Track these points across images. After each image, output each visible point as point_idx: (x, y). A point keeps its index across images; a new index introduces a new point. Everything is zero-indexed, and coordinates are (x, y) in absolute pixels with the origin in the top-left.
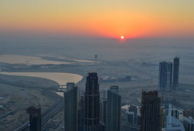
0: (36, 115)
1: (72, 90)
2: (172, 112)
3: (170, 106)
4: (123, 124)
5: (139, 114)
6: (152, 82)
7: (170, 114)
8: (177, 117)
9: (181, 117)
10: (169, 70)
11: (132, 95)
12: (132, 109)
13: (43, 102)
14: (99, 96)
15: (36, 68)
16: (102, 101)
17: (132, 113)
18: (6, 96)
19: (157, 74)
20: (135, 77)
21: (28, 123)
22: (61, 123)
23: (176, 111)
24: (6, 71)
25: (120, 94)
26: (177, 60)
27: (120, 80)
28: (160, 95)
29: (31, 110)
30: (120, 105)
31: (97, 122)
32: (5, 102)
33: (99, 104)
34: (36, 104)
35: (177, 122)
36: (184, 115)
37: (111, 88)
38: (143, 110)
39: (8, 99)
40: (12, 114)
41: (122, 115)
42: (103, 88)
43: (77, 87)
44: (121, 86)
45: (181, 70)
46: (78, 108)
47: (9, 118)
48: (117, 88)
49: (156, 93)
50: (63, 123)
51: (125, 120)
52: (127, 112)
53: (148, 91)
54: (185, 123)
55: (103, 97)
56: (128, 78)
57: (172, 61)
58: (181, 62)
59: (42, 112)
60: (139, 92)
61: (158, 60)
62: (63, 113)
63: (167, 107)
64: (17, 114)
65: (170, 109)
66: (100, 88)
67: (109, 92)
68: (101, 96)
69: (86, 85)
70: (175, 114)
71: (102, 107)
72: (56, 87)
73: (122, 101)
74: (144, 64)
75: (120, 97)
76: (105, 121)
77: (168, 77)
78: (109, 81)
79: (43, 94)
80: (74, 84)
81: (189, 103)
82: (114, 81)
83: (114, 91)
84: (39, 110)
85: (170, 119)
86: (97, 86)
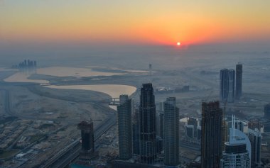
0: (88, 131)
1: (126, 103)
2: (236, 124)
3: (233, 117)
4: (182, 138)
5: (199, 127)
6: (213, 91)
7: (233, 126)
8: (241, 129)
9: (246, 129)
10: (231, 78)
11: (190, 106)
12: (192, 122)
13: (95, 117)
14: (155, 109)
15: (86, 80)
16: (158, 114)
17: (192, 126)
18: (56, 111)
19: (218, 83)
20: (194, 87)
21: (79, 139)
22: (115, 138)
23: (241, 123)
25: (177, 106)
26: (239, 67)
27: (178, 91)
28: (222, 106)
29: (83, 125)
30: (178, 117)
31: (153, 137)
32: (55, 117)
33: (155, 117)
34: (87, 119)
35: (241, 135)
36: (250, 128)
37: (168, 99)
38: (204, 123)
39: (58, 114)
40: (63, 130)
41: (181, 128)
42: (159, 100)
43: (131, 100)
44: (179, 97)
45: (244, 77)
46: (133, 122)
47: (60, 134)
48: (174, 99)
49: (217, 103)
50: (117, 139)
51: (184, 134)
52: (186, 125)
53: (208, 101)
54: (250, 136)
55: (159, 110)
56: (186, 89)
57: (235, 68)
58: (244, 68)
59: (94, 127)
60: (199, 103)
61: (218, 68)
62: (117, 127)
63: (230, 119)
64: (68, 130)
65: (234, 121)
66: (156, 100)
67: (166, 105)
68: (157, 108)
69: (141, 96)
70: (240, 127)
71: (158, 120)
72: (109, 101)
73: (181, 113)
74: (203, 72)
75: (177, 109)
76: (162, 136)
77: (231, 86)
78: (165, 92)
79: (95, 107)
80: (127, 96)
81: (254, 114)
82: (171, 92)
83: (171, 103)
84: (91, 126)
85: (234, 132)
86: (152, 98)
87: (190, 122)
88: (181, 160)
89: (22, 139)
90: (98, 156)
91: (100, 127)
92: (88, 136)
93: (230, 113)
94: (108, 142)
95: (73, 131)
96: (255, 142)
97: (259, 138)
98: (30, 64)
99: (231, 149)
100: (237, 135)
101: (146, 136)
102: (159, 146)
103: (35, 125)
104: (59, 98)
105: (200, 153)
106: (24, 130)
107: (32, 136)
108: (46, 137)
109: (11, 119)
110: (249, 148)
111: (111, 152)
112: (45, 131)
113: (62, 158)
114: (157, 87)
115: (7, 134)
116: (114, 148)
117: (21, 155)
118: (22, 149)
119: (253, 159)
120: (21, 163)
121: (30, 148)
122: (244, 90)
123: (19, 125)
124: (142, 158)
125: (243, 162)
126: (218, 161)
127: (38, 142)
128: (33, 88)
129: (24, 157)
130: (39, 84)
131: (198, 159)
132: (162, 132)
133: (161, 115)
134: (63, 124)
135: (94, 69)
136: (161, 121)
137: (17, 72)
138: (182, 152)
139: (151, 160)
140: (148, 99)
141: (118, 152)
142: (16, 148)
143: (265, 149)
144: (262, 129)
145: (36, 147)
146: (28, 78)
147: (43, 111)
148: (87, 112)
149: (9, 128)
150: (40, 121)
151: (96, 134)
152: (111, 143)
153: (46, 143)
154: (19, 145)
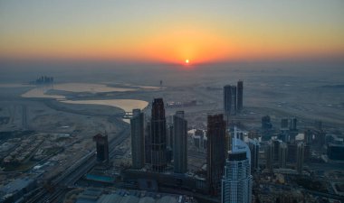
0: (103, 143)
1: (139, 115)
2: (238, 134)
3: (236, 129)
4: (190, 148)
5: (205, 138)
6: (219, 108)
7: (235, 136)
8: (242, 139)
9: (246, 139)
10: (233, 94)
11: (197, 119)
12: (199, 133)
13: (109, 129)
14: (165, 122)
15: (101, 96)
16: (168, 126)
17: (199, 137)
18: (72, 124)
19: (222, 98)
20: (201, 101)
21: (95, 151)
22: (128, 149)
23: (242, 134)
25: (186, 118)
26: (240, 84)
27: (186, 105)
28: (225, 118)
29: (98, 138)
30: (186, 129)
31: (164, 147)
32: (72, 130)
33: (165, 129)
34: (102, 131)
35: (242, 144)
36: (249, 137)
37: (177, 113)
38: (209, 134)
39: (74, 128)
40: (79, 142)
41: (189, 139)
42: (170, 113)
43: (143, 113)
44: (187, 111)
45: (244, 93)
46: (145, 133)
47: (76, 146)
48: (183, 112)
49: (221, 116)
50: (130, 150)
51: (191, 144)
52: (194, 135)
53: (213, 114)
54: (250, 144)
55: (169, 122)
56: (194, 103)
57: (236, 85)
58: (245, 85)
59: (109, 139)
60: (205, 116)
61: (222, 84)
62: (130, 139)
63: (233, 130)
64: (85, 142)
65: (235, 132)
66: (166, 114)
67: (175, 118)
68: (167, 121)
69: (152, 111)
70: (241, 137)
72: (122, 114)
73: (189, 126)
74: (209, 89)
75: (186, 122)
76: (172, 147)
77: (233, 101)
78: (175, 106)
79: (110, 121)
80: (140, 110)
81: (253, 125)
82: (179, 106)
83: (180, 116)
84: (106, 138)
85: (236, 141)
86: (163, 112)
87: (197, 133)
88: (189, 167)
89: (39, 152)
90: (112, 166)
91: (116, 138)
92: (103, 148)
93: (233, 125)
94: (121, 153)
95: (88, 143)
96: (254, 150)
97: (257, 147)
98: (46, 80)
99: (233, 157)
100: (239, 143)
101: (157, 147)
102: (169, 155)
103: (52, 139)
104: (76, 113)
105: (205, 161)
106: (41, 143)
107: (49, 149)
108: (62, 150)
109: (28, 133)
110: (249, 156)
111: (125, 162)
112: (62, 144)
113: (78, 168)
114: (168, 102)
115: (25, 147)
116: (127, 159)
117: (38, 167)
118: (40, 161)
119: (253, 166)
120: (38, 175)
121: (46, 161)
122: (244, 104)
123: (36, 138)
124: (154, 167)
126: (222, 168)
127: (55, 155)
128: (48, 102)
129: (40, 169)
130: (55, 99)
131: (205, 167)
132: (171, 140)
133: (171, 128)
134: (79, 137)
135: (108, 86)
136: (171, 132)
137: (34, 88)
138: (190, 161)
139: (162, 168)
140: (159, 112)
141: (131, 162)
142: (33, 160)
143: (263, 156)
144: (260, 139)
145: (53, 159)
147: (59, 125)
148: (102, 125)
149: (26, 141)
150: (56, 135)
151: (110, 146)
152: (125, 154)
153: (63, 155)
154: (36, 158)
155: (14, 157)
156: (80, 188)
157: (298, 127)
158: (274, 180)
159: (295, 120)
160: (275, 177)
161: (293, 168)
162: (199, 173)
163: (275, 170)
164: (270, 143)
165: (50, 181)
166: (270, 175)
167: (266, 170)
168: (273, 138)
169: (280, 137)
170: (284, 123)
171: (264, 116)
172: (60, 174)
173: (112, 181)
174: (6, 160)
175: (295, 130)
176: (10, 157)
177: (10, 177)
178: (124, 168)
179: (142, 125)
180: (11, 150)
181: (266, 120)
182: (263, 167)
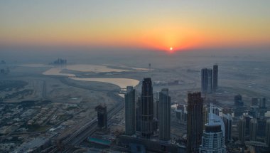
0: (103, 112)
1: (131, 92)
2: (213, 110)
3: (211, 105)
4: (173, 119)
5: (186, 112)
6: (196, 85)
7: (211, 111)
8: (217, 114)
9: (221, 114)
10: (209, 75)
11: (179, 96)
12: (180, 107)
13: (108, 102)
14: (153, 97)
15: (102, 75)
16: (155, 101)
17: (180, 111)
18: (79, 97)
19: (200, 79)
20: (182, 81)
21: (96, 119)
22: (122, 118)
23: (217, 109)
24: (80, 77)
25: (169, 95)
26: (216, 67)
27: (169, 84)
28: (202, 96)
29: (99, 108)
30: (170, 104)
31: (151, 118)
32: (79, 101)
33: (152, 104)
34: (102, 103)
35: (217, 118)
36: (224, 113)
37: (163, 90)
38: (189, 109)
39: (81, 100)
40: (84, 111)
41: (172, 112)
42: (156, 90)
43: (135, 90)
44: (171, 89)
45: (219, 75)
46: (136, 106)
47: (82, 114)
48: (167, 90)
49: (199, 94)
50: (124, 119)
51: (174, 117)
52: (176, 109)
53: (192, 92)
54: (224, 119)
55: (156, 98)
56: (176, 82)
57: (212, 68)
58: (219, 68)
59: (108, 110)
60: (186, 93)
61: (200, 67)
62: (124, 111)
63: (209, 106)
64: (88, 111)
65: (212, 108)
66: (153, 91)
67: (161, 94)
68: (154, 97)
69: (142, 88)
70: (216, 112)
71: (155, 105)
72: (118, 90)
73: (172, 101)
74: (189, 71)
75: (169, 98)
76: (158, 118)
77: (209, 81)
78: (161, 84)
79: (108, 95)
80: (132, 87)
81: (227, 102)
82: (165, 85)
83: (165, 93)
84: (105, 109)
85: (212, 116)
86: (151, 89)
87: (178, 108)
88: (172, 136)
89: (54, 118)
90: (109, 132)
91: (112, 109)
92: (102, 116)
93: (209, 102)
94: (116, 121)
95: (91, 113)
96: (228, 124)
97: (230, 121)
98: (61, 62)
99: (210, 129)
100: (214, 118)
101: (146, 118)
102: (156, 125)
103: (64, 108)
104: (82, 87)
105: (186, 131)
106: (55, 111)
107: (61, 116)
108: (71, 117)
109: (47, 102)
110: (223, 128)
111: (120, 129)
112: (71, 112)
113: (83, 132)
114: (155, 81)
115: (43, 114)
116: (121, 126)
117: (53, 129)
118: (54, 125)
119: (226, 137)
120: (52, 136)
121: (59, 125)
122: (219, 84)
123: (52, 107)
124: (143, 134)
125: (219, 140)
126: (200, 139)
127: (66, 120)
128: (62, 79)
129: (54, 131)
130: (67, 77)
131: (185, 136)
132: (157, 114)
133: (157, 102)
134: (85, 107)
135: (108, 67)
136: (157, 106)
137: (51, 68)
138: (172, 130)
139: (149, 136)
140: (148, 89)
141: (124, 129)
142: (49, 124)
143: (236, 129)
144: (233, 114)
145: (64, 123)
146: (60, 72)
147: (69, 97)
148: (102, 98)
149: (45, 108)
150: (67, 104)
151: (109, 115)
152: (120, 122)
153: (72, 121)
154: (52, 122)
155: (35, 120)
156: (84, 148)
157: (267, 105)
158: (245, 151)
159: (264, 99)
160: (246, 148)
161: (263, 141)
162: (180, 141)
163: (247, 142)
164: (242, 118)
165: (61, 141)
166: (242, 146)
167: (238, 142)
168: (244, 114)
169: (251, 113)
170: (254, 101)
171: (236, 94)
172: (69, 136)
173: (109, 144)
174: (29, 123)
175: (264, 107)
176: (32, 121)
177: (32, 136)
178: (119, 134)
179: (134, 99)
180: (33, 115)
181: (238, 99)
182: (235, 139)
